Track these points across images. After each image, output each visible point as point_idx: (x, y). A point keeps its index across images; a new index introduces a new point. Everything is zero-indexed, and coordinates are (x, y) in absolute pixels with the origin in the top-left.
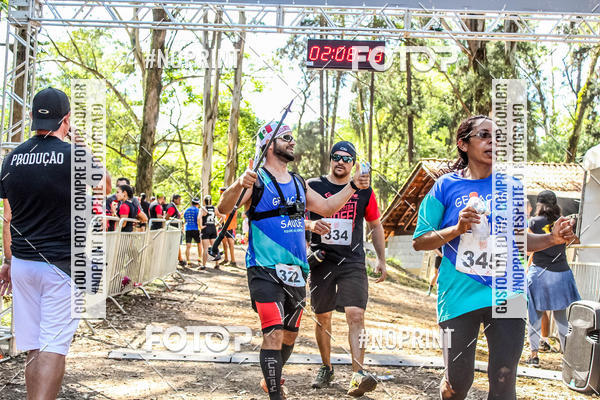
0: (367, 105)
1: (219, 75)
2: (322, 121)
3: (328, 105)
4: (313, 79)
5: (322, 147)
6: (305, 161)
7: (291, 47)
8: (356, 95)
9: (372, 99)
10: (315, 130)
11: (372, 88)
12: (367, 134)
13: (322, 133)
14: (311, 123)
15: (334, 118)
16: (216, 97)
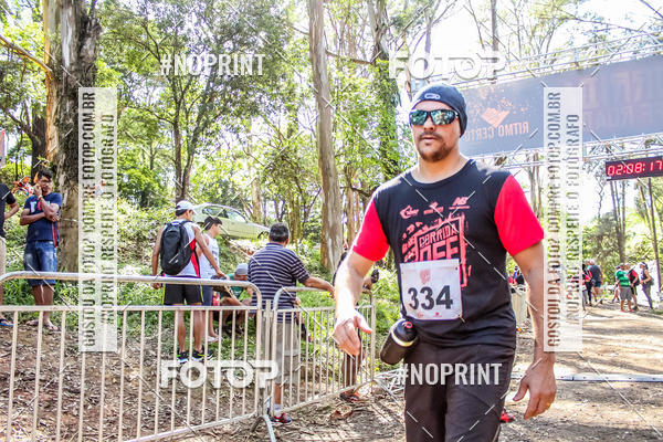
0: (648, 197)
1: (540, 189)
2: (615, 211)
3: (618, 200)
4: (604, 184)
5: (617, 229)
6: (606, 239)
7: (587, 165)
8: (638, 191)
9: (651, 193)
10: (611, 218)
11: (650, 184)
12: (650, 217)
13: (616, 219)
14: (608, 214)
15: (624, 208)
16: (540, 203)
